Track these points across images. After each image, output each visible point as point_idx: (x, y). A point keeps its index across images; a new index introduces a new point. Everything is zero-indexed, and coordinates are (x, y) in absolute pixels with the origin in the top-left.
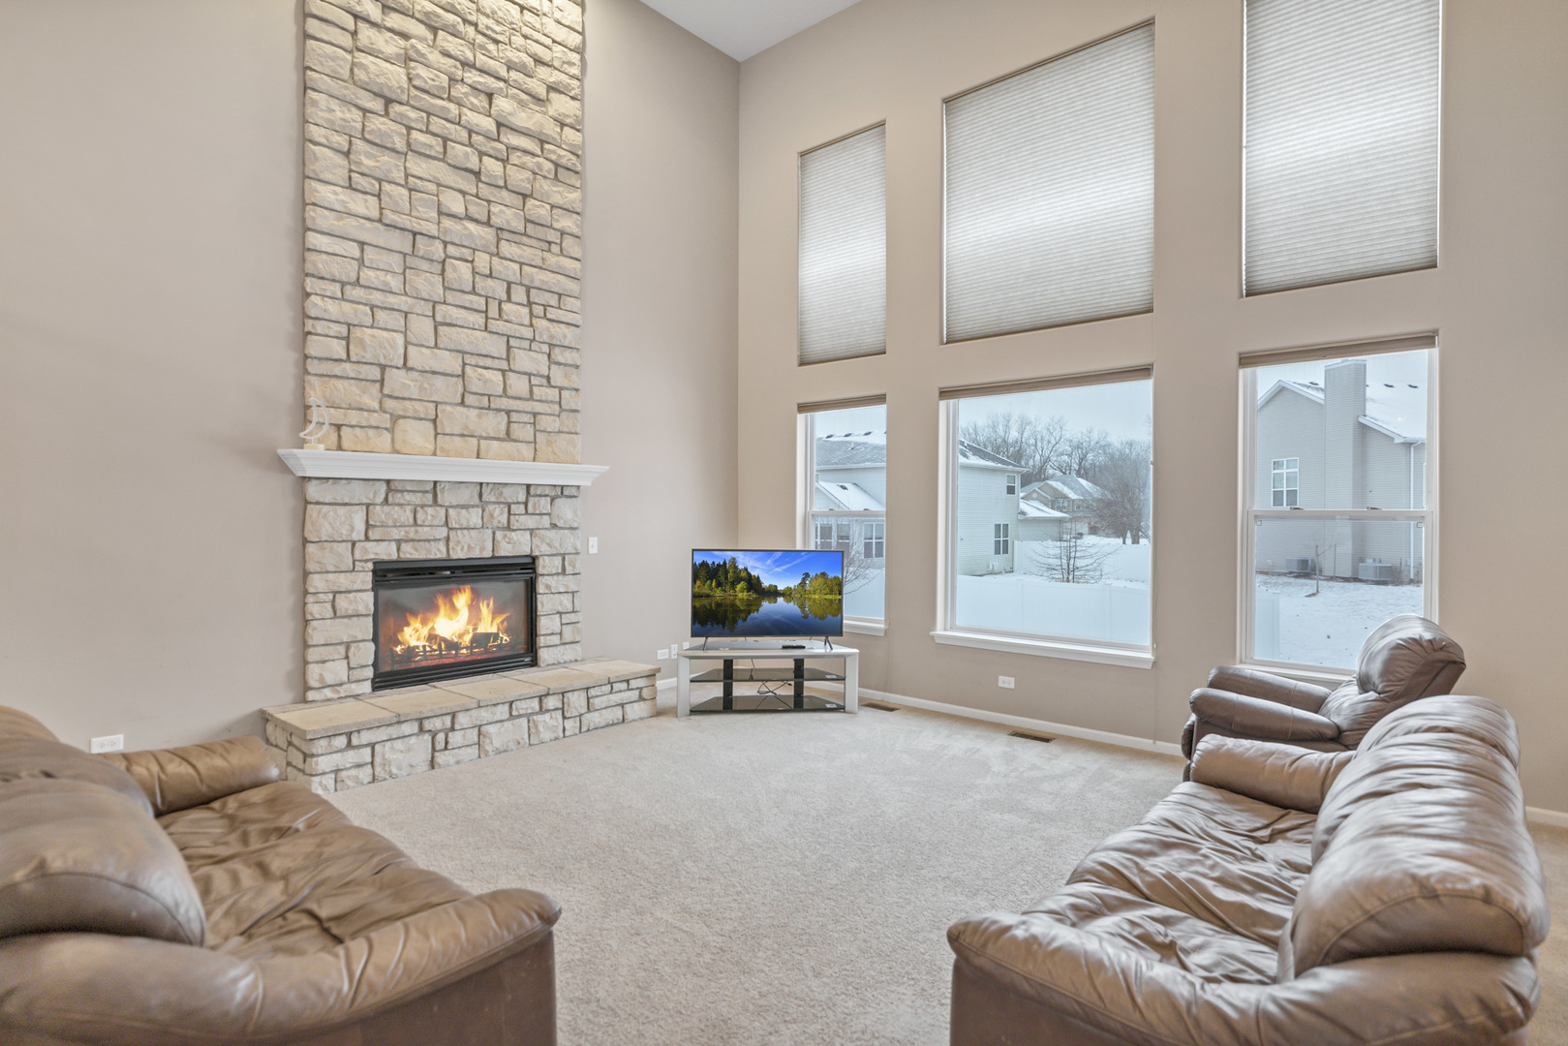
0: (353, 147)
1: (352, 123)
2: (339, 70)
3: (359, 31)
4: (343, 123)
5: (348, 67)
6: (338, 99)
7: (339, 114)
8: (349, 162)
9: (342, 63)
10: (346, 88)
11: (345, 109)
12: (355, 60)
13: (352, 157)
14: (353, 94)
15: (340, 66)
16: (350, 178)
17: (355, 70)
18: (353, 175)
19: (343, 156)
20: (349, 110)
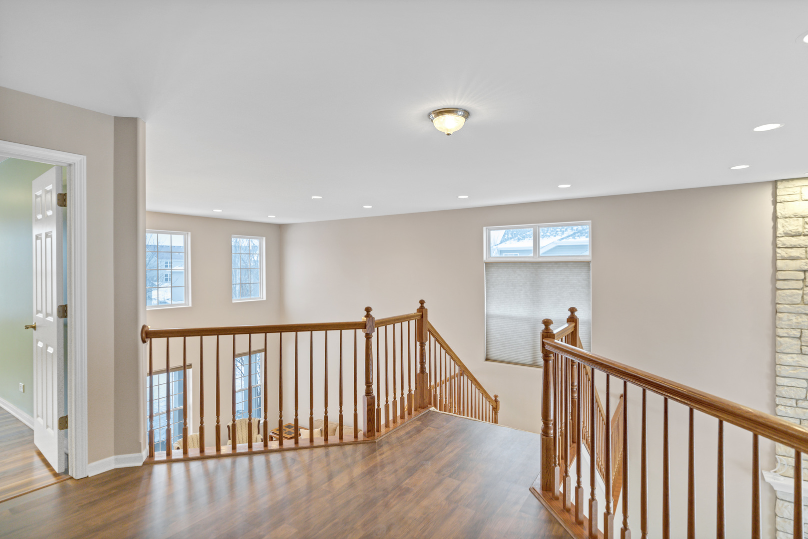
0: (803, 335)
1: (802, 323)
2: (795, 300)
3: (806, 278)
4: (797, 324)
5: (800, 297)
6: (794, 313)
7: (795, 320)
8: (801, 342)
9: (796, 296)
10: (799, 307)
11: (798, 317)
12: (804, 292)
13: (802, 339)
14: (803, 309)
15: (795, 298)
16: (801, 349)
17: (805, 296)
18: (803, 348)
19: (797, 339)
20: (800, 317)
